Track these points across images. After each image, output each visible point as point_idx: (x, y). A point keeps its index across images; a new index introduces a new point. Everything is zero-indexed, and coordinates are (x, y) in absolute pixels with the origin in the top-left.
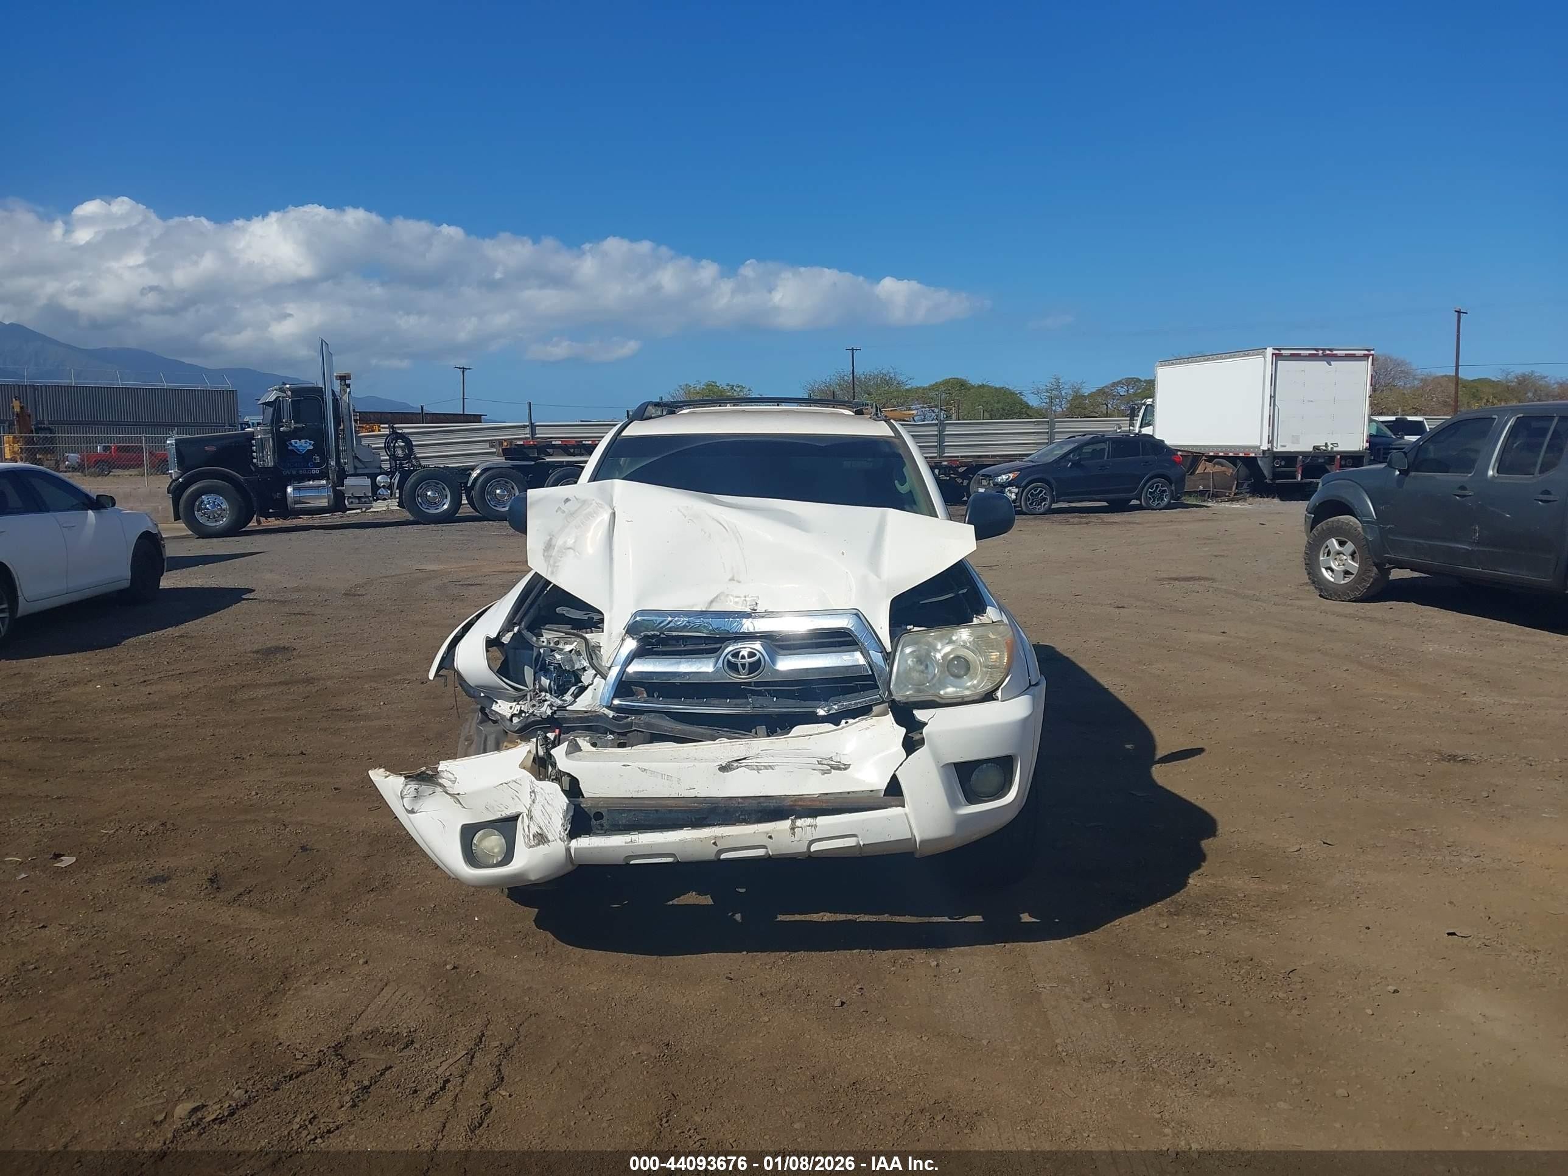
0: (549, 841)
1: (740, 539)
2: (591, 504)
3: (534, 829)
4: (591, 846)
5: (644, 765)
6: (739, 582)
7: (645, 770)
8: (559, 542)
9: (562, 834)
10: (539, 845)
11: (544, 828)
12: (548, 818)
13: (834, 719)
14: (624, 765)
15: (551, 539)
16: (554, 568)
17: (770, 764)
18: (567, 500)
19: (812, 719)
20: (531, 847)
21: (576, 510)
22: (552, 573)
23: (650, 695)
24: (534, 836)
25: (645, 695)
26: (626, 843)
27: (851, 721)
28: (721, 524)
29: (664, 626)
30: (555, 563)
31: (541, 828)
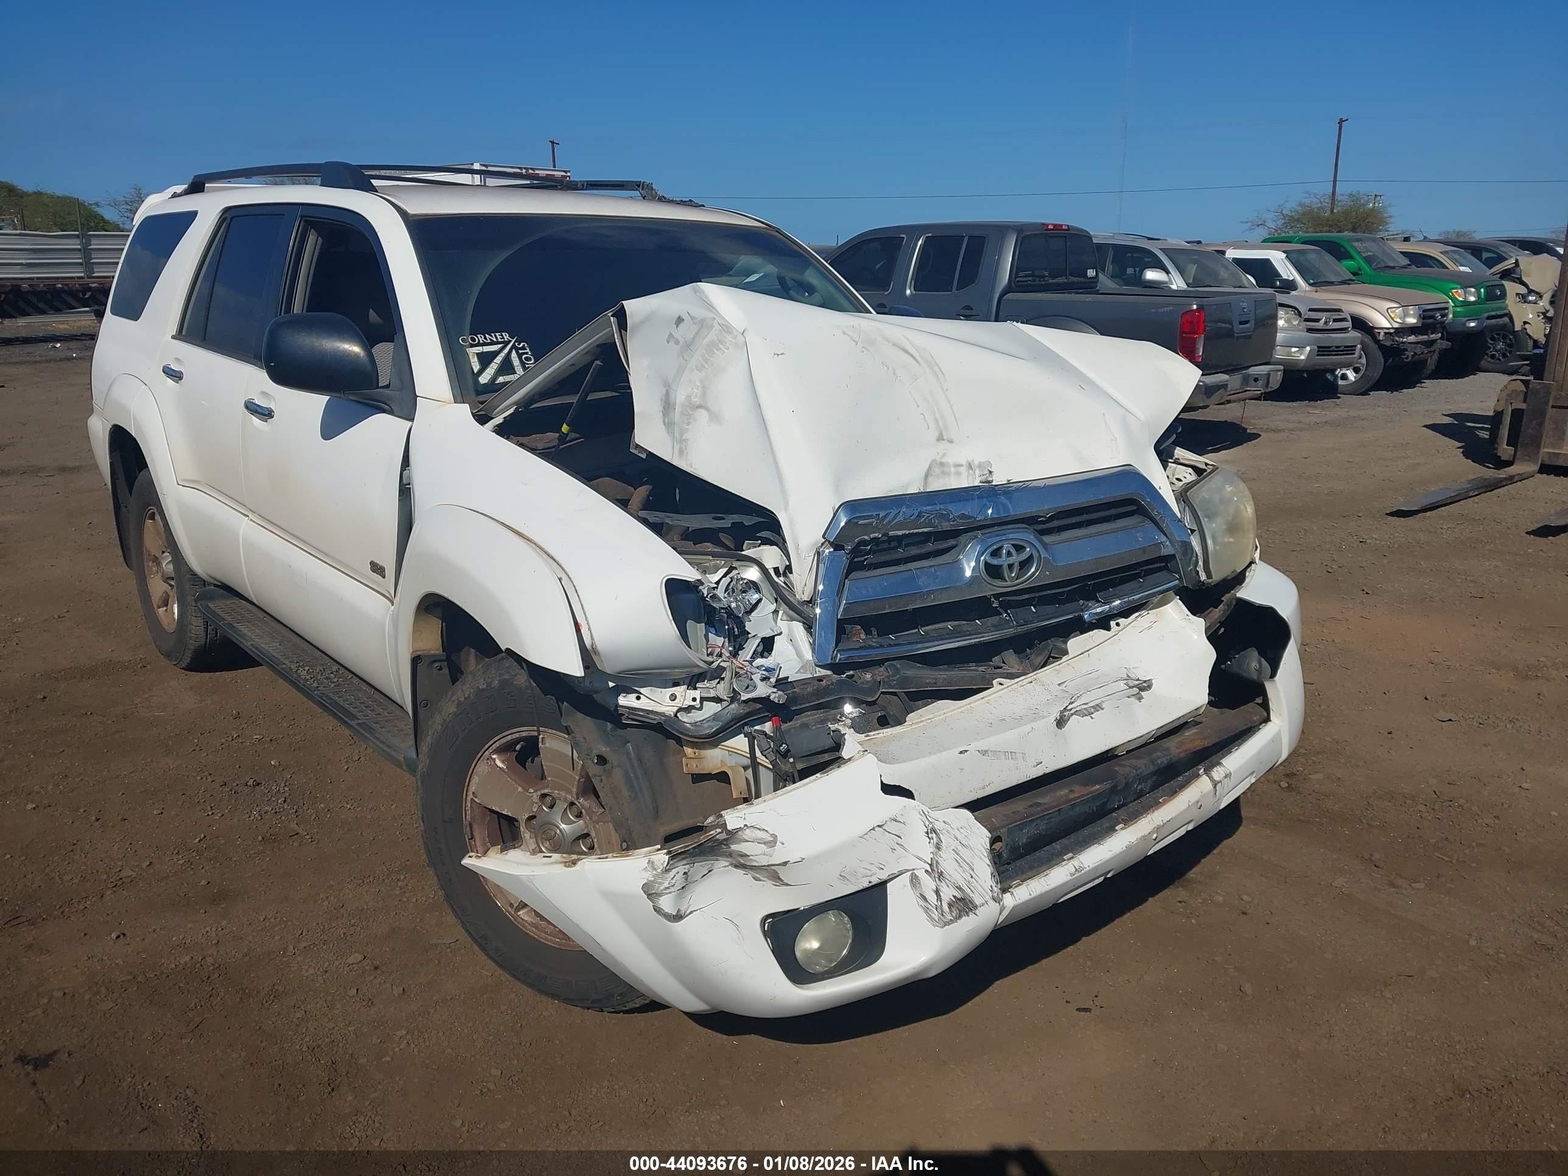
0: (976, 907)
1: (939, 373)
2: (712, 327)
3: (948, 893)
4: (1033, 896)
5: (982, 745)
6: (951, 442)
7: (986, 751)
8: (680, 397)
9: (995, 889)
10: (960, 917)
11: (965, 888)
12: (967, 868)
13: (1103, 623)
14: (961, 753)
15: (667, 393)
16: (681, 443)
17: (1097, 702)
18: (679, 320)
19: (1082, 627)
20: (946, 924)
21: (694, 338)
22: (681, 452)
23: (868, 632)
24: (950, 905)
25: (863, 636)
26: (1072, 875)
27: (1121, 621)
28: (908, 353)
29: (890, 522)
30: (681, 435)
31: (959, 888)
